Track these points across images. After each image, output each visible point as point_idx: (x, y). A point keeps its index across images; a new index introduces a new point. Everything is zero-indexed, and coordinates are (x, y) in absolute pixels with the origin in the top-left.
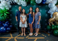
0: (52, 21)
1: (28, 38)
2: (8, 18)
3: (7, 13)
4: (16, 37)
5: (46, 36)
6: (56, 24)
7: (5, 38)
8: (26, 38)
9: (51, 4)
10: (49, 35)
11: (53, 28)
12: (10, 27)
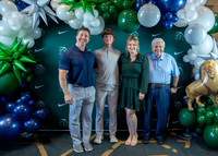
0: (196, 93)
2: (29, 78)
3: (25, 59)
5: (175, 151)
9: (194, 29)
10: (187, 146)
11: (201, 118)
12: (37, 118)
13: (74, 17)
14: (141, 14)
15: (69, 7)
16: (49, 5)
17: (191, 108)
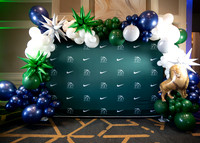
0: (167, 89)
1: (105, 137)
2: (48, 79)
4: (70, 135)
5: (153, 132)
6: (180, 96)
7: (40, 136)
8: (100, 135)
9: (164, 41)
10: (162, 129)
11: (172, 107)
13: (78, 36)
14: (125, 32)
15: (75, 29)
16: (61, 28)
17: (164, 100)
